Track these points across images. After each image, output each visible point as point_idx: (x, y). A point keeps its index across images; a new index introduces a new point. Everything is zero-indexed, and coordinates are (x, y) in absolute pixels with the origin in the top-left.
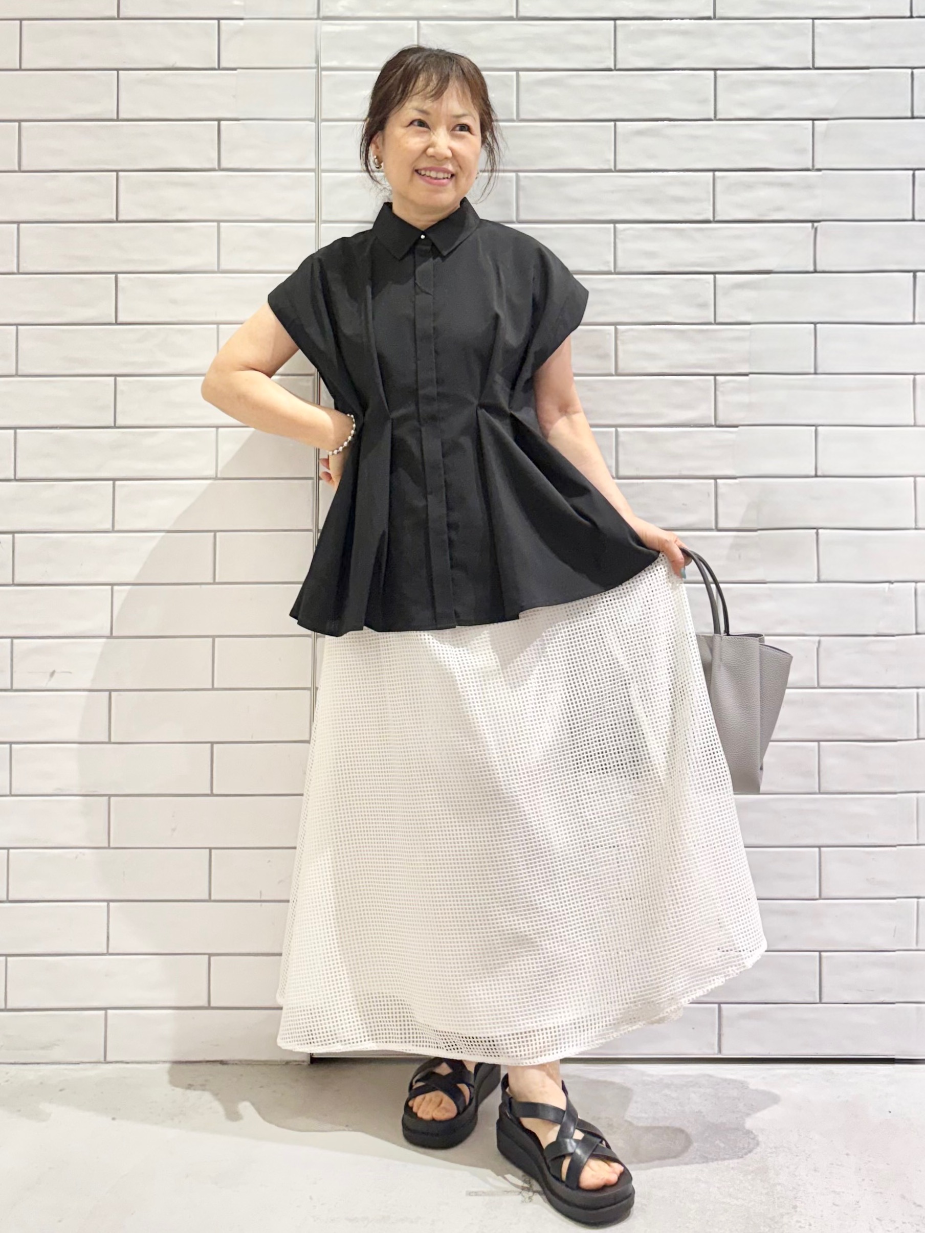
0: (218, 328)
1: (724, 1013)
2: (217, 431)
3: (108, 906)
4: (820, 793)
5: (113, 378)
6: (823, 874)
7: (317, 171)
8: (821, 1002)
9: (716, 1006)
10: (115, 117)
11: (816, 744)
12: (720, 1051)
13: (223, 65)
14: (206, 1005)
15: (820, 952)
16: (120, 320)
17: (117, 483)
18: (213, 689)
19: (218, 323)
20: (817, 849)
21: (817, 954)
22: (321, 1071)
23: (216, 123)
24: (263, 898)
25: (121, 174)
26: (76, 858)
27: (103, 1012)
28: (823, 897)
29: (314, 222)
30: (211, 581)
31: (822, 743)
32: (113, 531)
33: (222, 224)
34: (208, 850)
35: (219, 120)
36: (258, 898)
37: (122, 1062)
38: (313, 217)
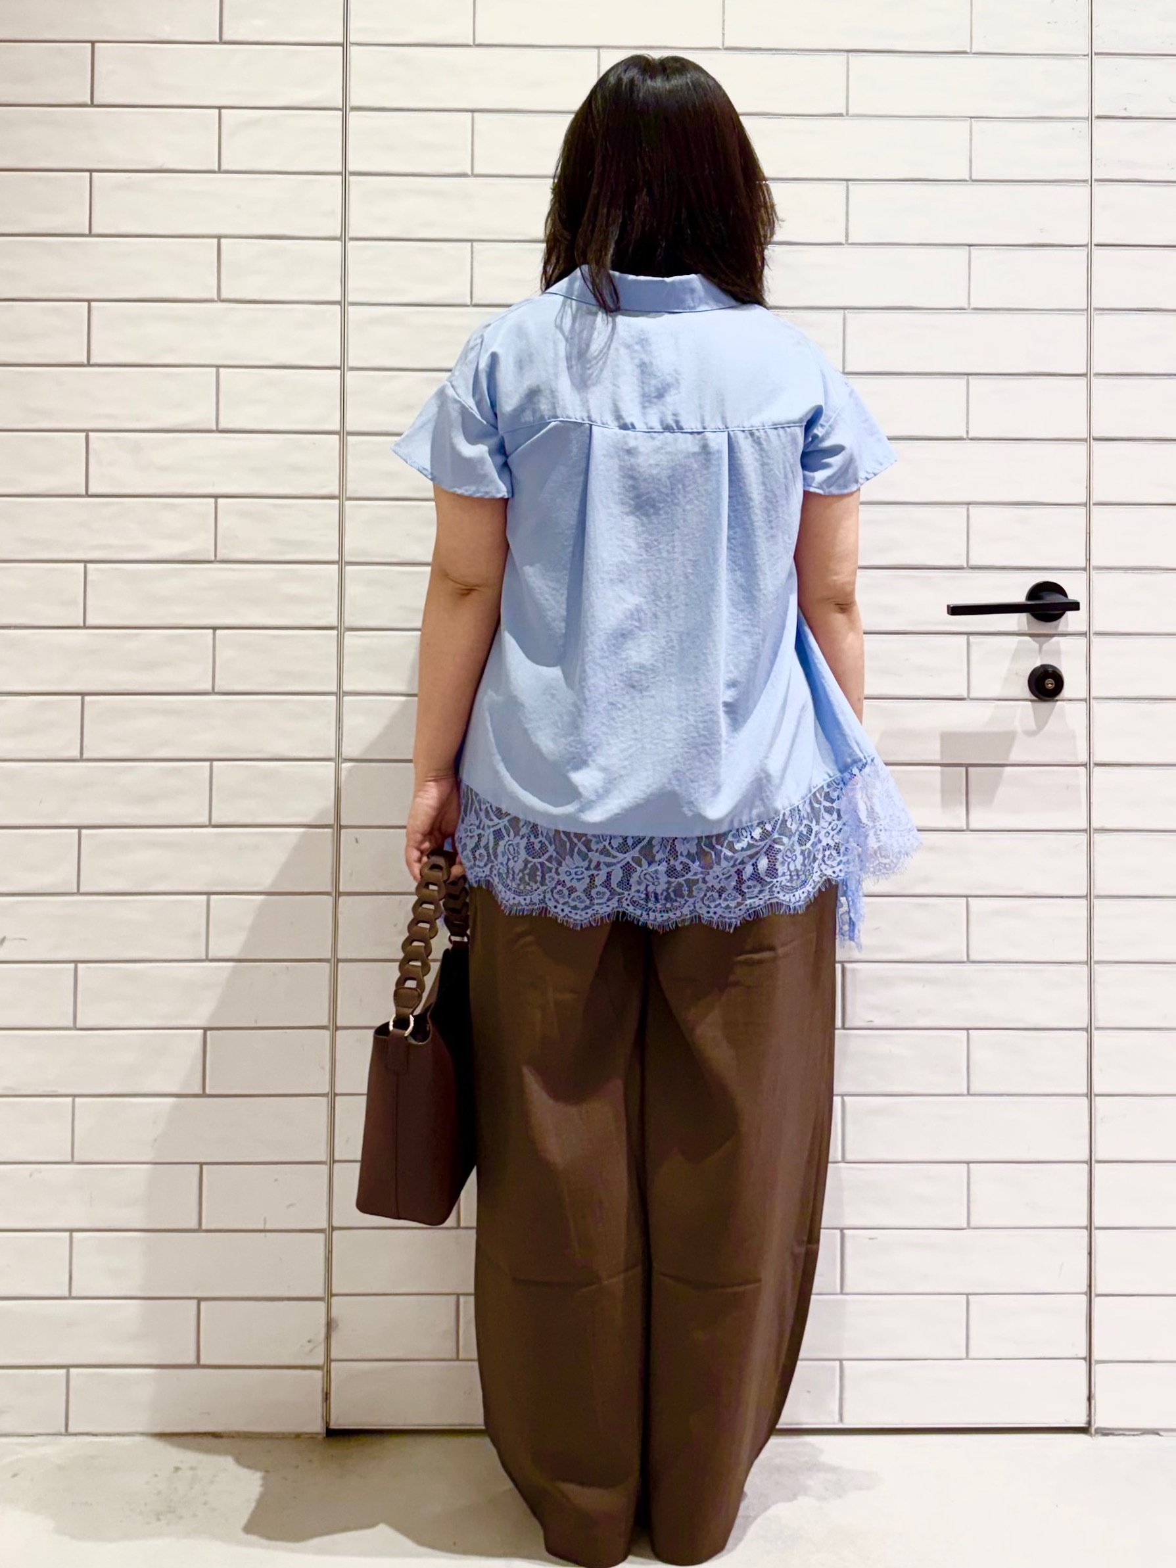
0: (216, 503)
1: (847, 1372)
2: (214, 634)
3: (71, 1238)
4: (969, 1094)
5: (82, 565)
6: (972, 1198)
7: (343, 303)
8: (967, 1358)
9: (837, 1363)
10: (87, 232)
11: (965, 1032)
12: (841, 1419)
13: (224, 167)
14: (195, 1363)
15: (967, 1295)
16: (92, 491)
17: (87, 698)
18: (208, 960)
19: (216, 497)
20: (966, 1165)
21: (965, 1296)
22: (340, 1448)
23: (215, 240)
24: (268, 1227)
25: (93, 304)
26: (31, 1176)
27: (63, 1371)
28: (973, 1224)
29: (339, 368)
30: (207, 823)
31: (970, 1031)
32: (81, 759)
33: (221, 370)
34: (197, 1167)
35: (219, 237)
36: (261, 1227)
37: (87, 1434)
38: (338, 364)
